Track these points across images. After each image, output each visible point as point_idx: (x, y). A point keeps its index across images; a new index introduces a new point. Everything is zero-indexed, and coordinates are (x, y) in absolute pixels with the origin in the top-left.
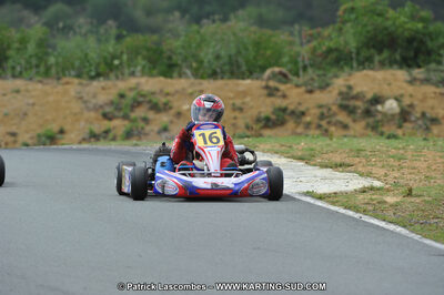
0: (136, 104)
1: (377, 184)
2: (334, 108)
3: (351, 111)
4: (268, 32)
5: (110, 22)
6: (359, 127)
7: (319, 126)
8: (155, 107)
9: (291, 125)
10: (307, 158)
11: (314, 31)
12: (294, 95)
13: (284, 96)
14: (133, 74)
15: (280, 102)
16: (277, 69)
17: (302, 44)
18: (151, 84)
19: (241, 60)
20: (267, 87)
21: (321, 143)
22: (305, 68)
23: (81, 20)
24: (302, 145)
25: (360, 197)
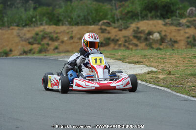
0: (43, 38)
1: (154, 70)
2: (131, 37)
3: (138, 38)
4: (101, 4)
6: (143, 45)
7: (125, 46)
8: (52, 39)
9: (112, 45)
10: (122, 59)
11: (121, 4)
12: (113, 32)
13: (109, 33)
14: (41, 25)
15: (107, 35)
16: (105, 21)
17: (116, 9)
18: (50, 29)
19: (89, 17)
20: (101, 29)
21: (127, 53)
22: (118, 20)
23: (18, 1)
24: (119, 54)
25: (148, 76)
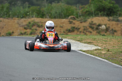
0: (33, 25)
1: (100, 48)
2: (88, 27)
3: (92, 28)
4: (70, 6)
5: (27, 3)
6: (94, 32)
7: (84, 32)
8: (39, 26)
9: (76, 32)
10: (80, 41)
11: (83, 6)
12: (77, 24)
13: (74, 24)
14: (33, 17)
15: (73, 25)
16: (72, 16)
17: (79, 10)
18: (38, 20)
19: (62, 14)
20: (69, 21)
21: (84, 37)
22: (80, 16)
23: (19, 2)
24: (79, 37)
25: (95, 51)
